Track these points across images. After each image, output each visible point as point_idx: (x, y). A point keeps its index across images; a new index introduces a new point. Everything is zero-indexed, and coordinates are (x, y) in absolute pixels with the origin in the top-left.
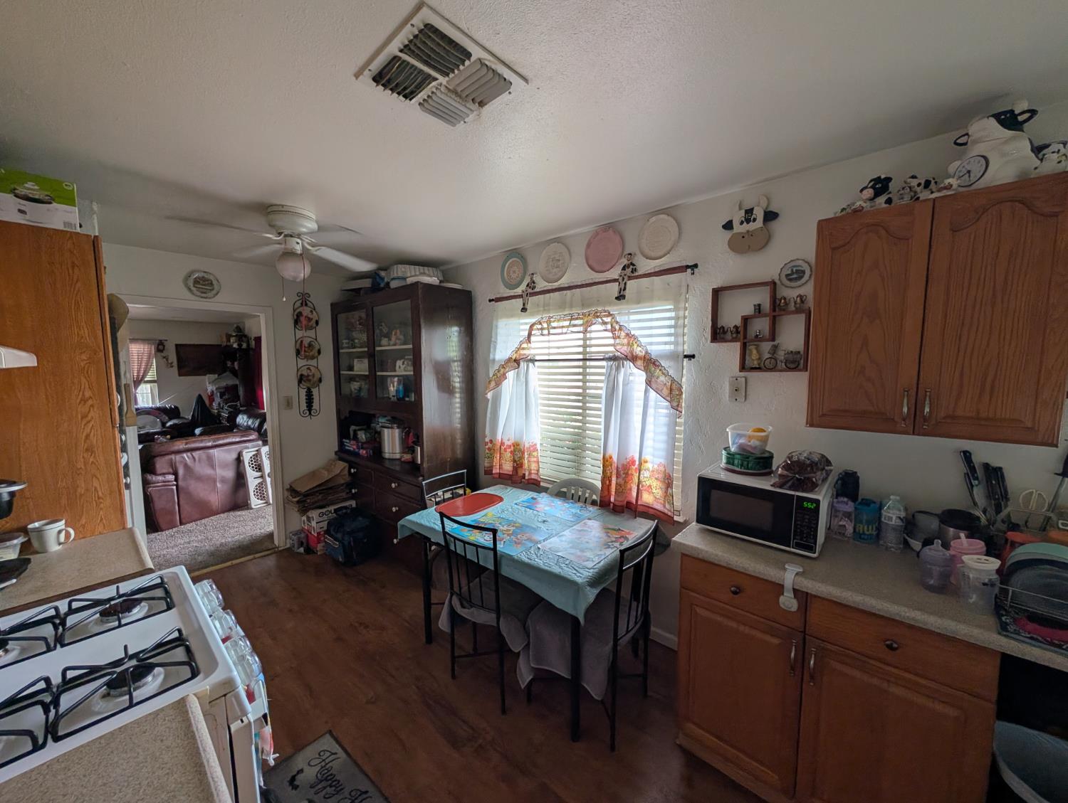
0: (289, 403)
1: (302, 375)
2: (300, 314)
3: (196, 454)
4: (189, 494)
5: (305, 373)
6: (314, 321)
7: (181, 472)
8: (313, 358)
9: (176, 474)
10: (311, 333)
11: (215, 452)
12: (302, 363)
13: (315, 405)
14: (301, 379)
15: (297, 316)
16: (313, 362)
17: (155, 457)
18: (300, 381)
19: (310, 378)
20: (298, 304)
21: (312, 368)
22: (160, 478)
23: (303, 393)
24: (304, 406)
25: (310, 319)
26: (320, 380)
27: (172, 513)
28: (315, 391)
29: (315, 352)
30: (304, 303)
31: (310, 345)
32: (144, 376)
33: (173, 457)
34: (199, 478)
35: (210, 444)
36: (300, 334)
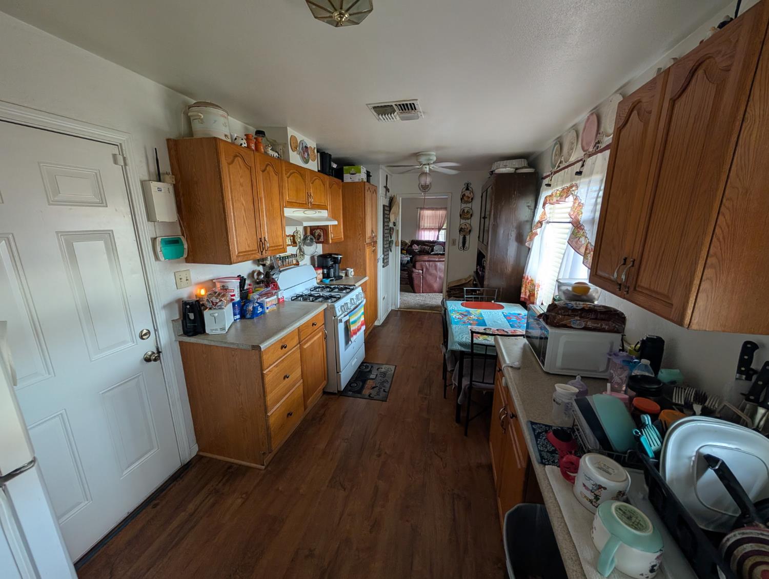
0: (454, 243)
1: (461, 228)
2: (464, 195)
3: (431, 263)
4: (426, 280)
5: (463, 227)
6: (470, 198)
7: (424, 270)
8: (468, 219)
9: (422, 270)
10: (469, 205)
11: (438, 264)
12: (463, 221)
13: (467, 245)
14: (461, 230)
15: (463, 196)
16: (469, 221)
17: (417, 261)
18: (460, 231)
19: (466, 230)
20: (464, 189)
21: (467, 224)
22: (417, 271)
23: (462, 237)
24: (461, 245)
25: (469, 197)
26: (470, 231)
27: (420, 287)
28: (467, 237)
29: (469, 216)
30: (467, 189)
31: (467, 212)
32: (442, 226)
33: (422, 262)
34: (431, 274)
35: (437, 260)
36: (464, 206)
